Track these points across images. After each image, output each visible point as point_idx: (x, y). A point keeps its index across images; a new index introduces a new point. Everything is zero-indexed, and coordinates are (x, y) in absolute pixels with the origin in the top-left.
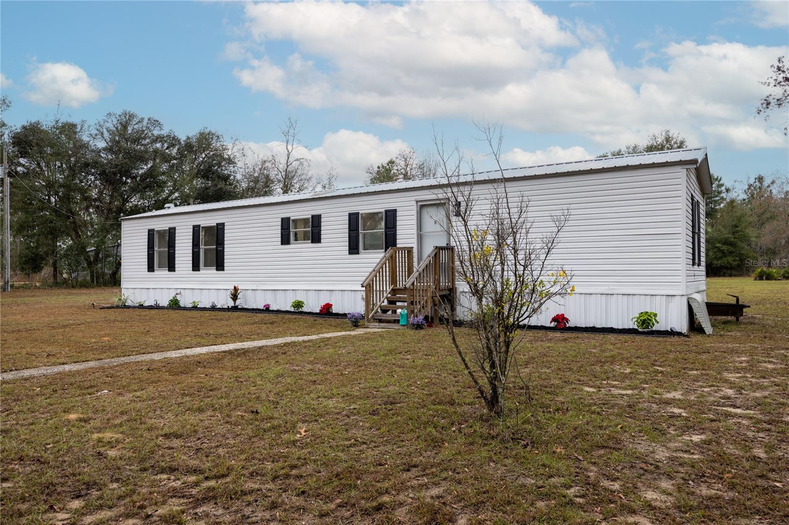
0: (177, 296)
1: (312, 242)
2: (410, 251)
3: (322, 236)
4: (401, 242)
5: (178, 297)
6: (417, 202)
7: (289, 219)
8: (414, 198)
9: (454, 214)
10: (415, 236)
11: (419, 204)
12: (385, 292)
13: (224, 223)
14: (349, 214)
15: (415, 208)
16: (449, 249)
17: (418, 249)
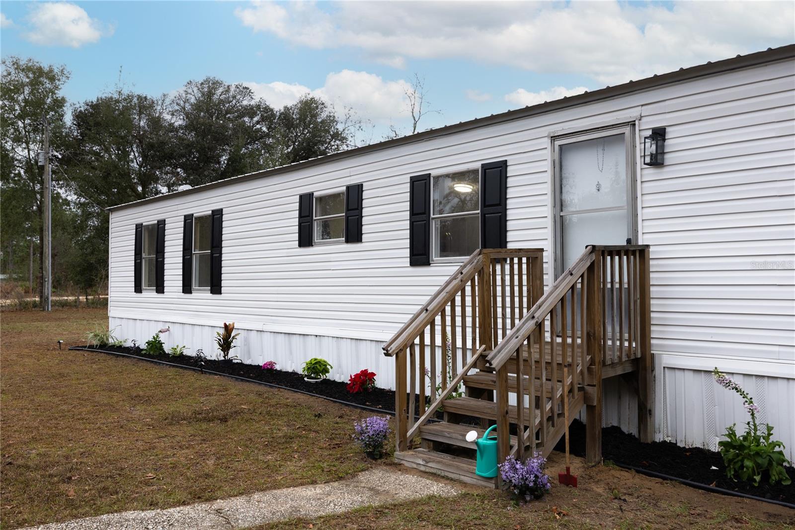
0: (161, 335)
1: (347, 241)
2: (534, 257)
3: (365, 229)
4: (516, 239)
5: (163, 338)
6: (554, 138)
7: (310, 195)
8: (546, 131)
9: (648, 160)
10: (549, 222)
11: (558, 143)
12: (469, 354)
13: (221, 210)
14: (411, 178)
15: (547, 154)
16: (634, 253)
17: (555, 253)
